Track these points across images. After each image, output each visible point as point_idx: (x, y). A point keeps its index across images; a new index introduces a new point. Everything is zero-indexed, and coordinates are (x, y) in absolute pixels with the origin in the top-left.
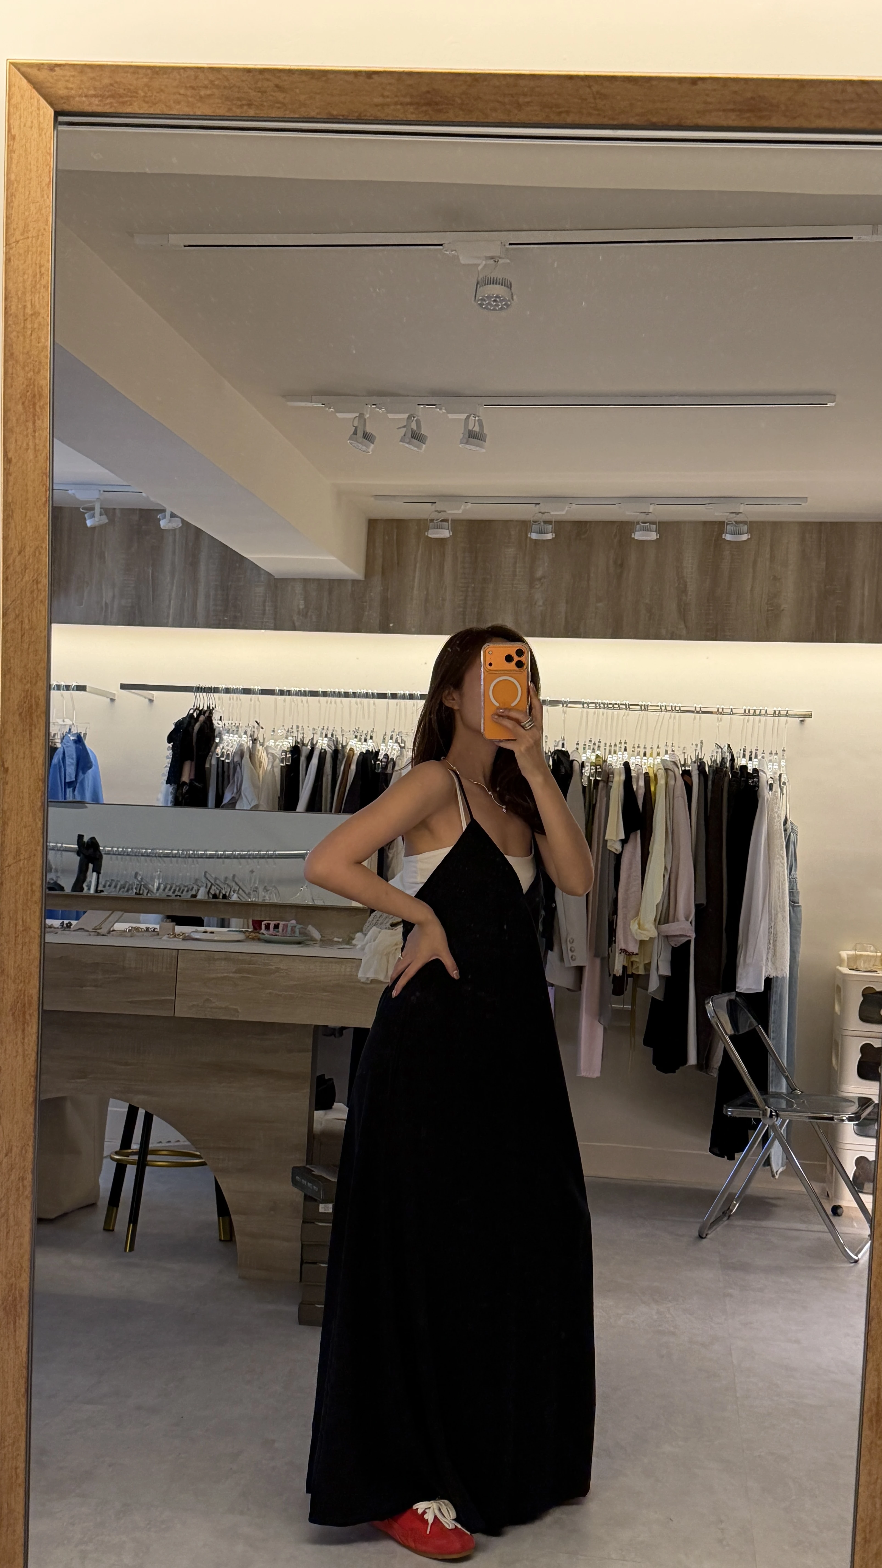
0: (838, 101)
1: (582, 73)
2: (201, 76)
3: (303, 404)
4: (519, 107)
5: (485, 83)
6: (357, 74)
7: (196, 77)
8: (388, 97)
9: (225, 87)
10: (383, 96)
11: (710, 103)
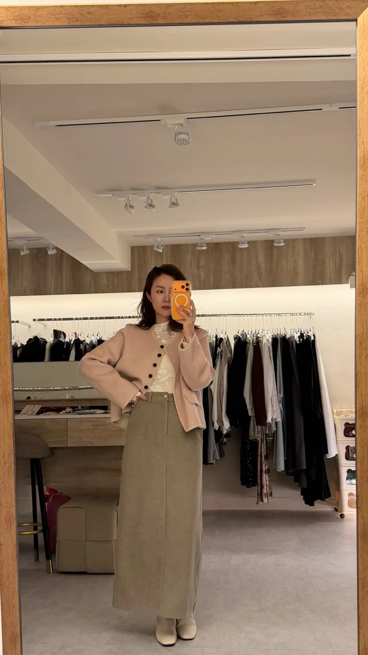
0: (313, 9)
1: (211, 2)
2: (57, 9)
3: (104, 195)
4: (186, 16)
6: (120, 6)
8: (133, 15)
9: (67, 14)
11: (263, 12)
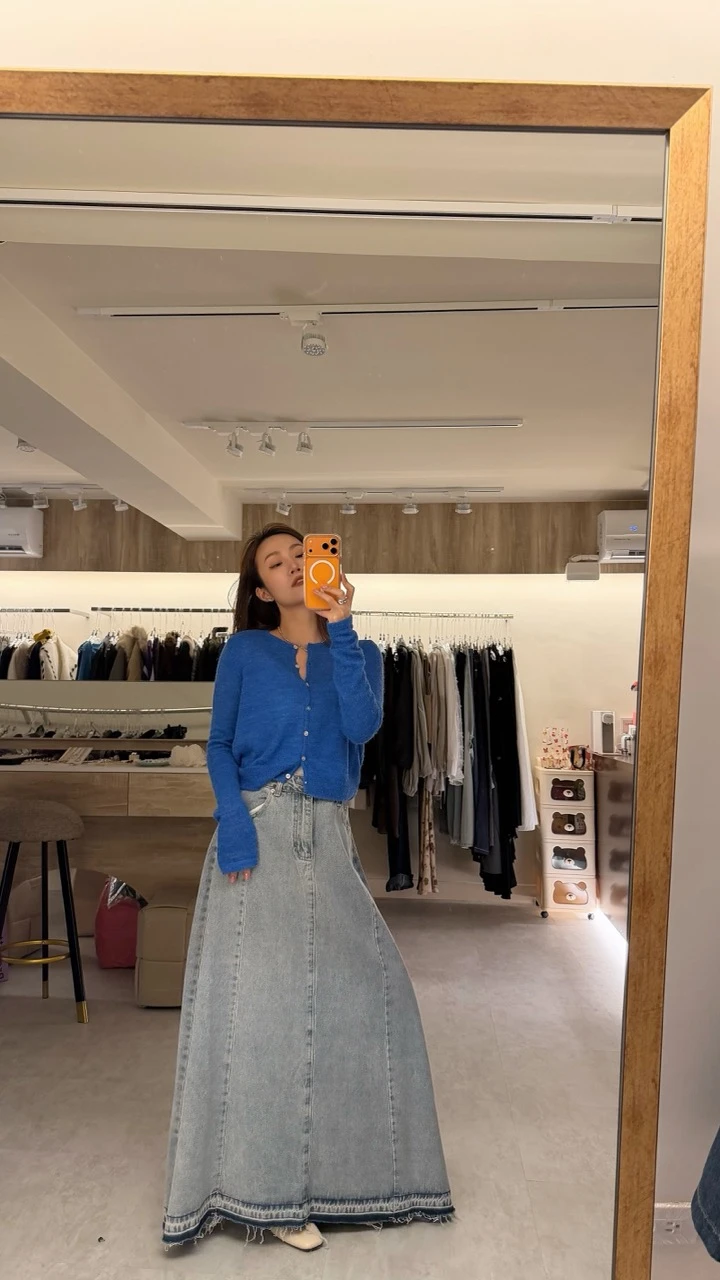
0: (585, 105)
1: (381, 78)
2: (66, 79)
3: (196, 427)
5: (302, 87)
6: (197, 78)
7: (63, 81)
8: (223, 98)
9: (88, 90)
10: (219, 98)
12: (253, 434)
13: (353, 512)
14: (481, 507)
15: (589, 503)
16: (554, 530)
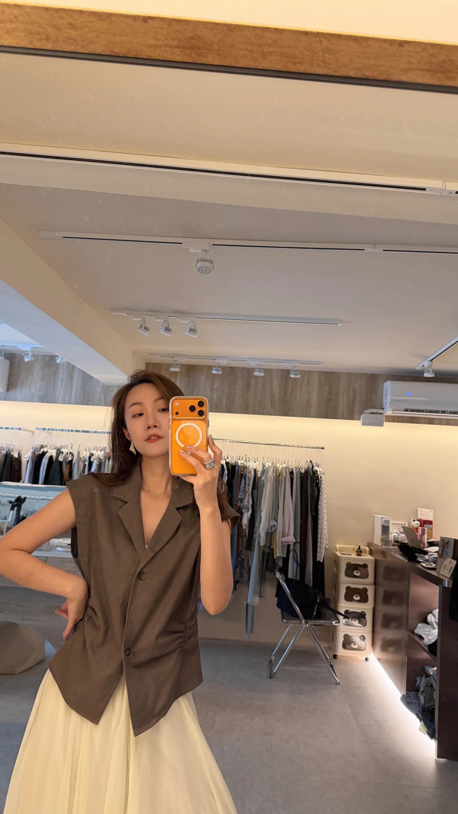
3: (118, 314)
4: (264, 55)
5: (238, 33)
6: (135, 18)
8: (159, 40)
10: (156, 39)
11: (412, 63)
12: (157, 320)
13: (220, 373)
14: (307, 374)
15: (378, 375)
16: (354, 392)
